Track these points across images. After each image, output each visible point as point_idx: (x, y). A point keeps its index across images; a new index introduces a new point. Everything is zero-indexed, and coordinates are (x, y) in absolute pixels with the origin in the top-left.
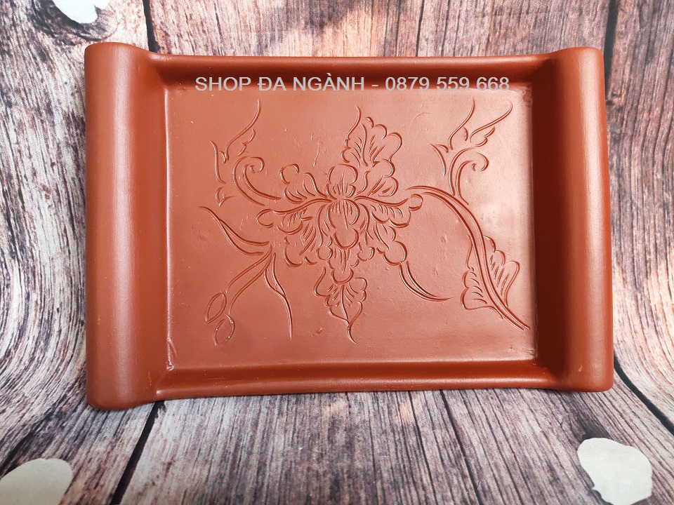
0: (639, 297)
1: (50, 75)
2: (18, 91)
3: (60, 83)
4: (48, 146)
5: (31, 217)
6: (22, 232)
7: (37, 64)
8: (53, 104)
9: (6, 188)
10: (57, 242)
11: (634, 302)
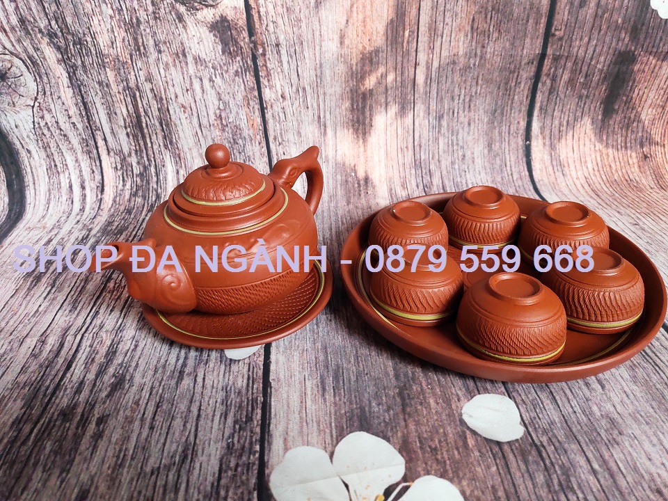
0: (553, 154)
1: (184, 31)
2: (165, 43)
3: (190, 36)
4: (184, 78)
5: (175, 124)
6: (170, 133)
7: (176, 24)
8: (186, 50)
9: (159, 106)
10: (192, 139)
11: (549, 157)
